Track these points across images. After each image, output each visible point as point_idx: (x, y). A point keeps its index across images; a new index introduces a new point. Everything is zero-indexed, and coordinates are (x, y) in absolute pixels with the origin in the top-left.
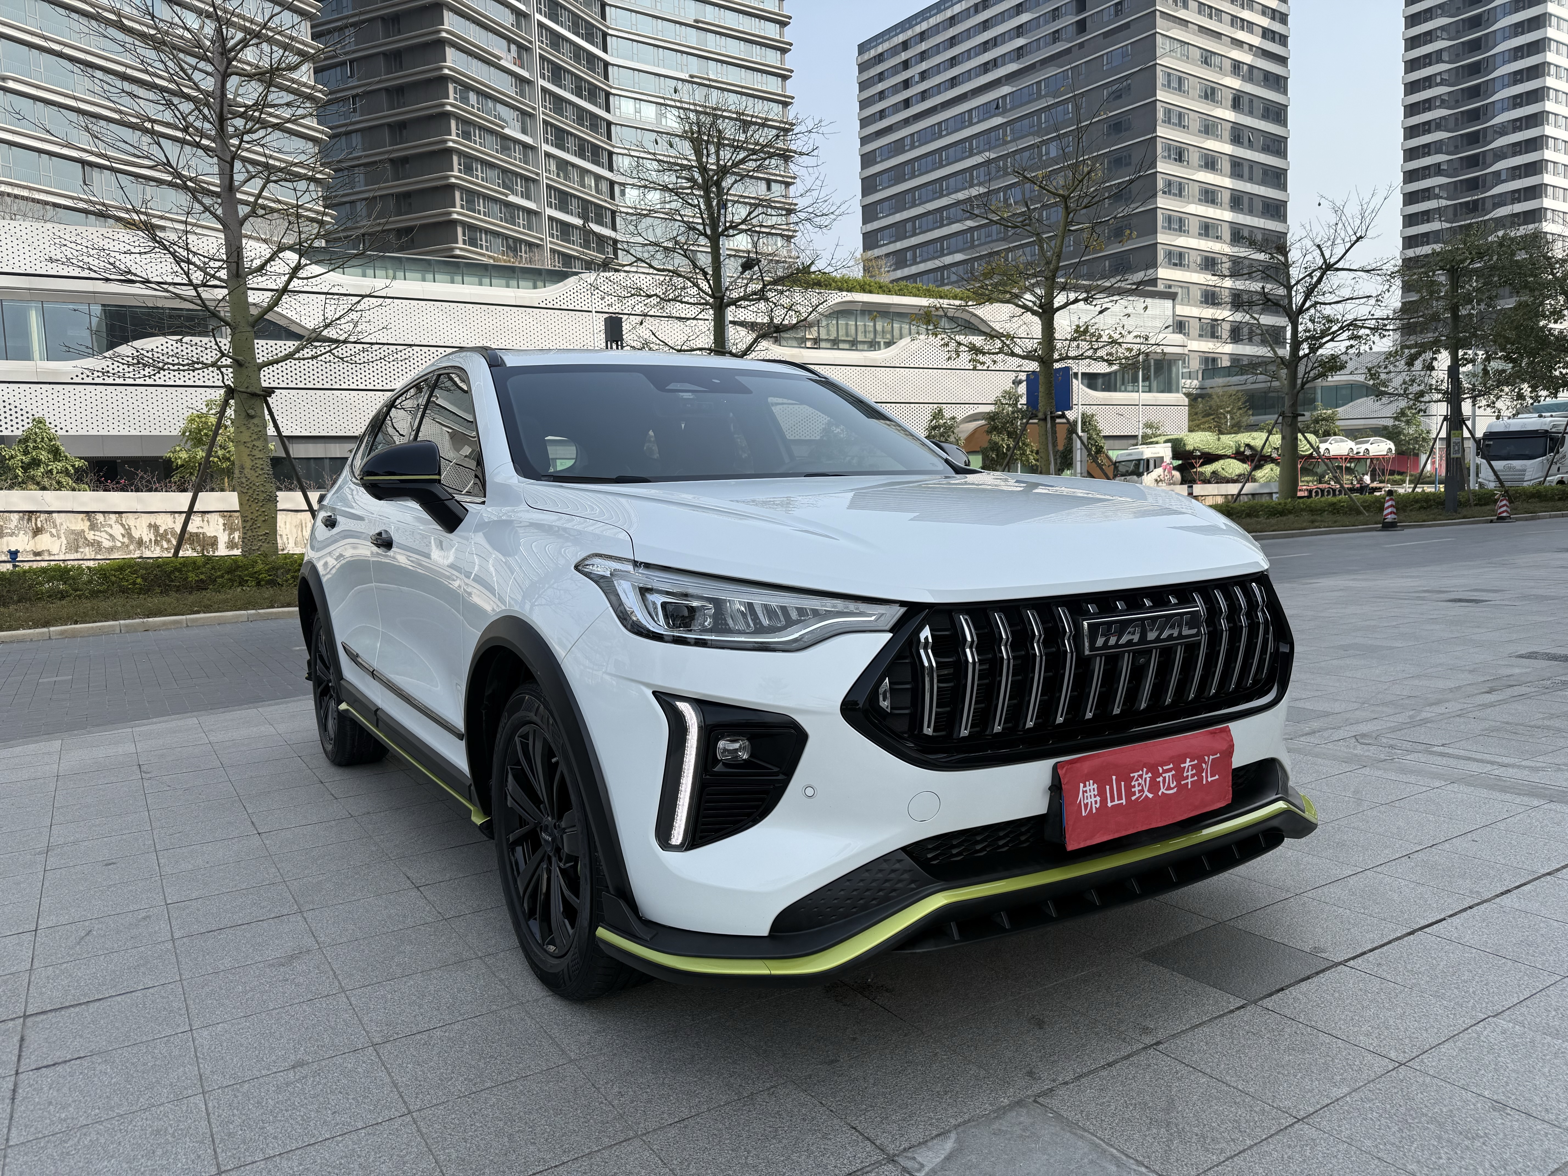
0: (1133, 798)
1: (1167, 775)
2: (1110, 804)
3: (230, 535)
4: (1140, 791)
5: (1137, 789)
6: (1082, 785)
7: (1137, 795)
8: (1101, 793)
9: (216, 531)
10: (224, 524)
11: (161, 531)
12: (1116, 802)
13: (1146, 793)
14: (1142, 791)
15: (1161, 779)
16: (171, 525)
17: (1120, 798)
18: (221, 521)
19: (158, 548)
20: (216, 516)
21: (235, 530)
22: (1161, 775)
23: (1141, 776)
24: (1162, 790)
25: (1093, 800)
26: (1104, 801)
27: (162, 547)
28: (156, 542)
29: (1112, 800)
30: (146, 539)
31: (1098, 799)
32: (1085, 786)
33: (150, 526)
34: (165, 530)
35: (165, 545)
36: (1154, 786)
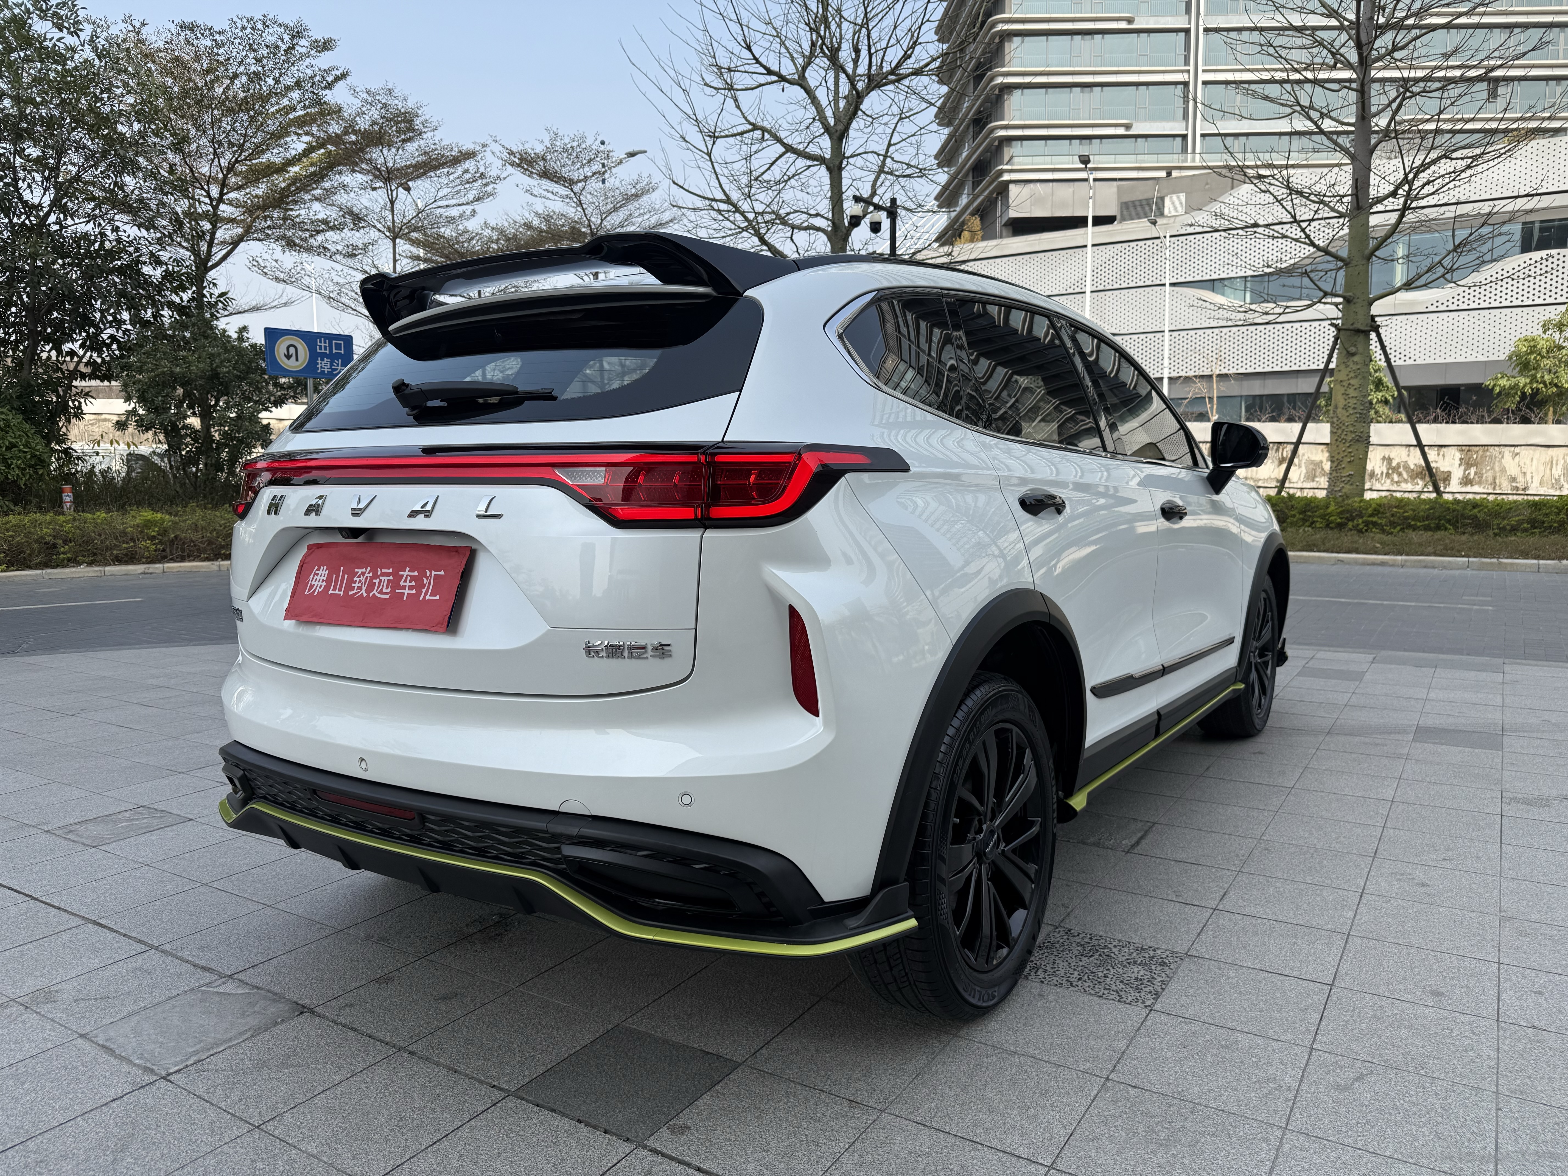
3: (1465, 470)
9: (1452, 465)
10: (1461, 459)
11: (1394, 464)
16: (1404, 458)
18: (1458, 455)
19: (1388, 481)
20: (1453, 450)
21: (1472, 465)
27: (1392, 480)
28: (1388, 475)
30: (1378, 471)
33: (1384, 458)
34: (1398, 464)
35: (1396, 478)
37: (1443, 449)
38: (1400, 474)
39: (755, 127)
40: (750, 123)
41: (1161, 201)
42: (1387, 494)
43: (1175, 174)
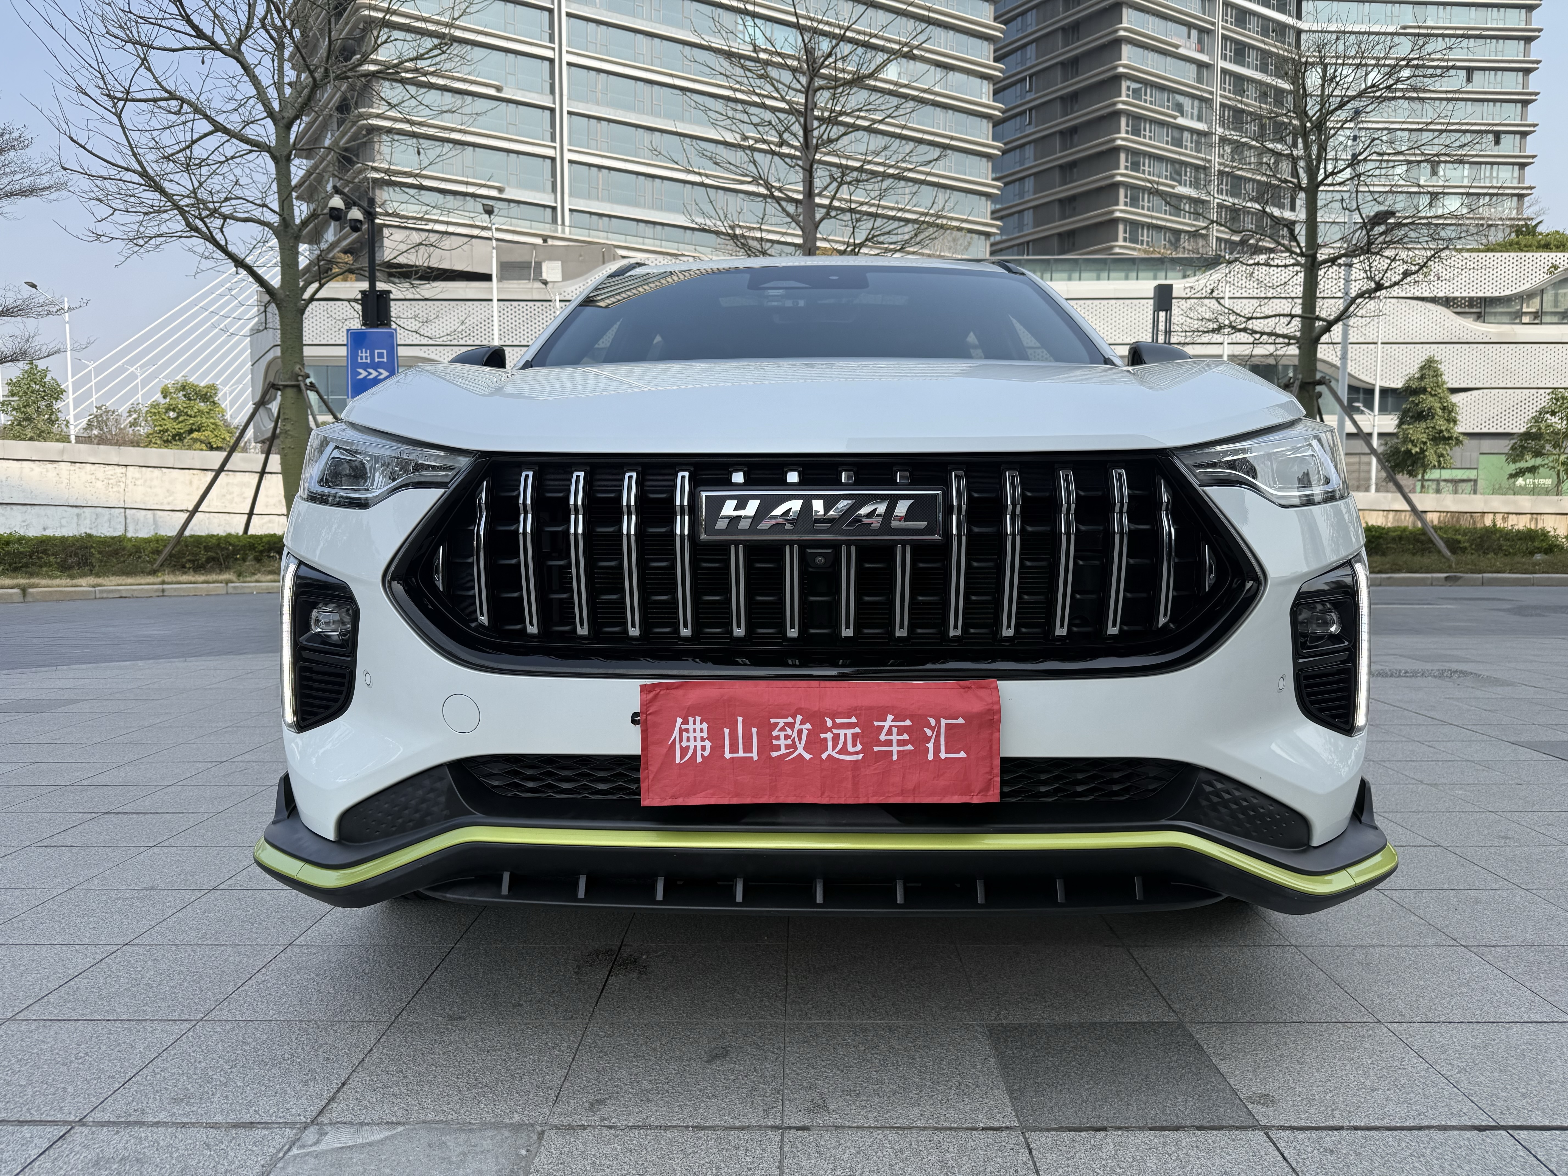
0: (774, 754)
1: (842, 732)
2: (728, 755)
4: (787, 747)
5: (782, 742)
6: (679, 720)
7: (783, 751)
8: (715, 736)
12: (741, 754)
13: (800, 750)
14: (794, 746)
15: (829, 736)
17: (748, 748)
22: (830, 730)
23: (791, 726)
24: (829, 751)
25: (699, 744)
26: (717, 748)
29: (734, 748)
31: (708, 744)
32: (685, 722)
36: (815, 744)
39: (172, 96)
40: (167, 91)
41: (539, 265)
43: (550, 242)
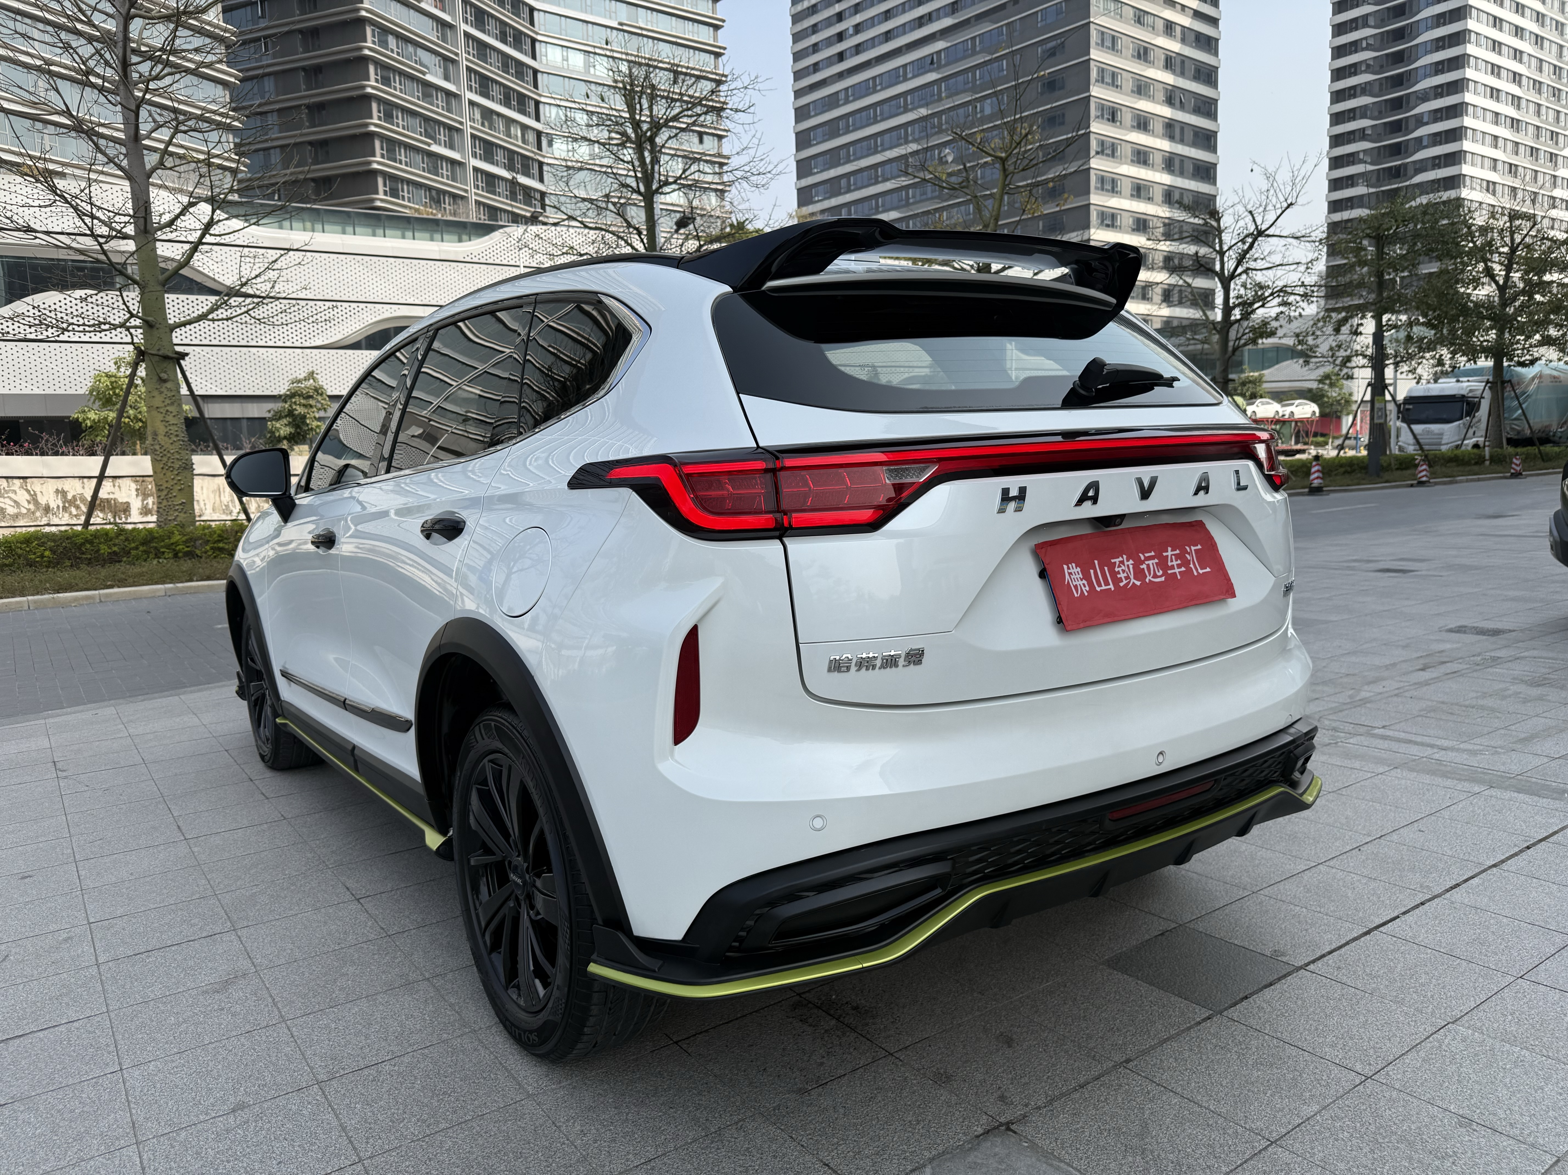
3: (143, 501)
9: (129, 496)
10: (137, 490)
11: (70, 497)
16: (80, 490)
18: (133, 486)
19: (66, 515)
20: (128, 481)
21: (149, 495)
27: (71, 514)
28: (65, 509)
30: (53, 505)
33: (57, 491)
34: (74, 497)
35: (74, 511)
37: (118, 480)
38: (78, 507)
42: (68, 528)
